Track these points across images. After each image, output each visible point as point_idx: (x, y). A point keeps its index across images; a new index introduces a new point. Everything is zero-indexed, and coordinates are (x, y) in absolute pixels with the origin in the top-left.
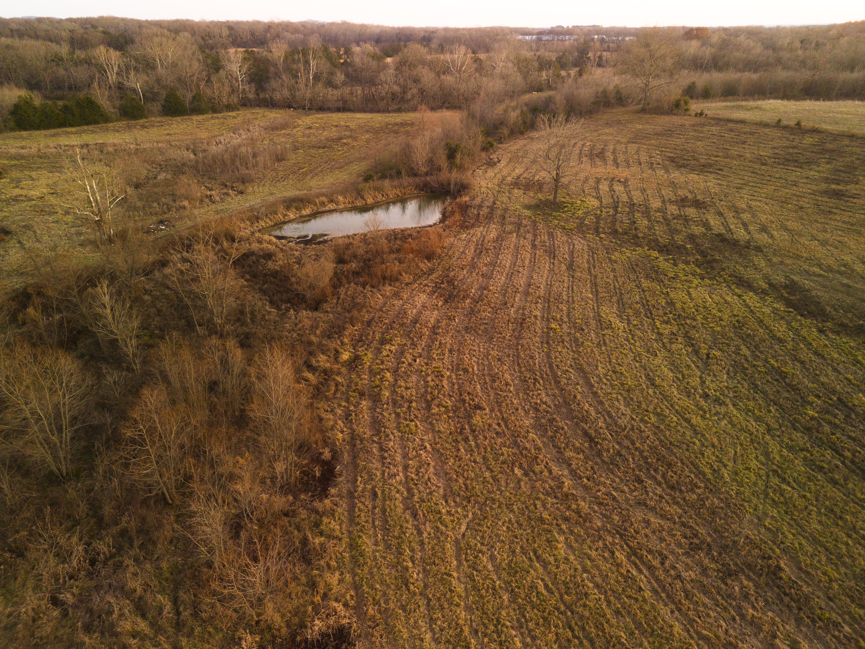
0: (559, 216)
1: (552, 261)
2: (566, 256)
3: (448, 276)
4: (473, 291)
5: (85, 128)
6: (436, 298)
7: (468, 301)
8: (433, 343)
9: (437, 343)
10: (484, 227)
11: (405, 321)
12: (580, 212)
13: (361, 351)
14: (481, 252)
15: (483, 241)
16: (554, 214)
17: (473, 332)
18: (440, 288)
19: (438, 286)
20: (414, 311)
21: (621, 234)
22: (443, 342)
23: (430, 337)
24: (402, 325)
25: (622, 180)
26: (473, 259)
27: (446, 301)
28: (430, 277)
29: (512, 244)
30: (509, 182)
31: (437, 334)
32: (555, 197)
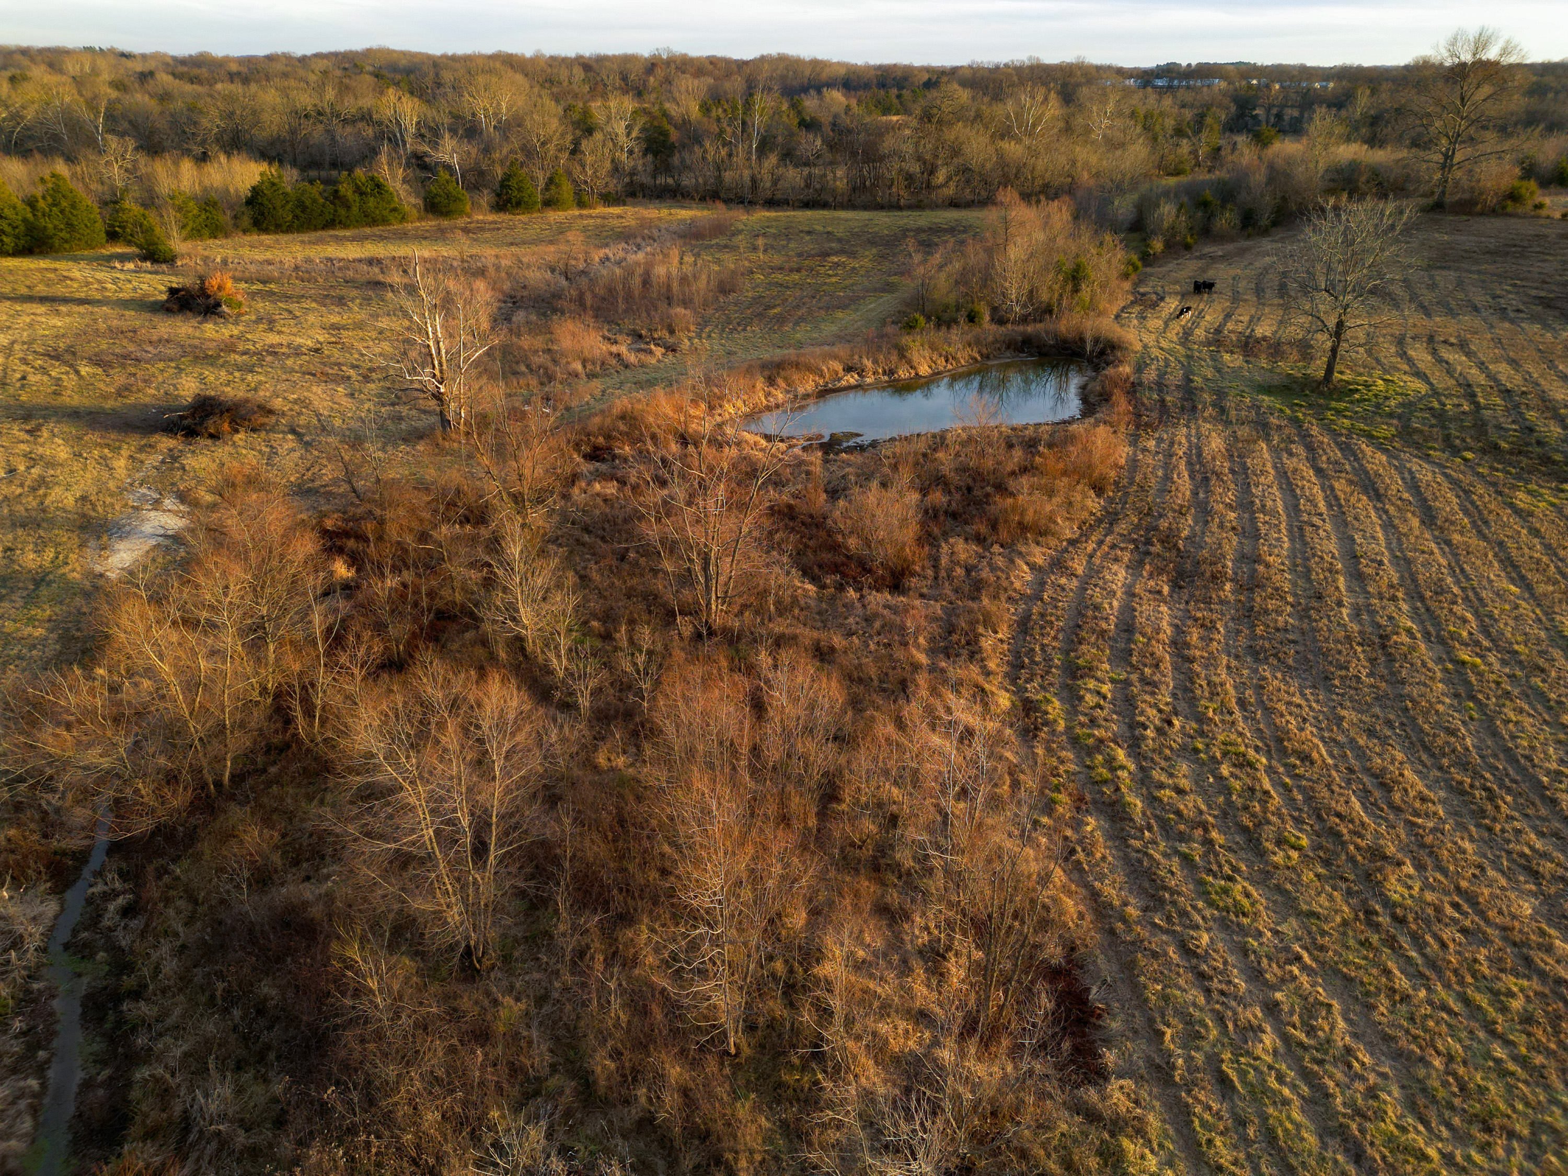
0: (1346, 409)
1: (1379, 505)
2: (1406, 495)
3: (1156, 529)
4: (1230, 564)
5: (368, 230)
6: (1151, 576)
7: (1228, 587)
8: (1193, 683)
9: (1204, 683)
10: (1188, 427)
11: (1104, 625)
12: (1393, 403)
13: (1033, 691)
14: (1207, 479)
15: (1199, 455)
16: (1334, 404)
17: (1271, 660)
18: (1148, 553)
19: (1142, 548)
20: (1115, 604)
21: (1511, 453)
22: (1215, 679)
23: (1176, 668)
24: (1102, 633)
25: (1453, 340)
26: (1195, 494)
27: (1176, 586)
28: (1117, 529)
29: (1269, 465)
30: (1202, 338)
31: (1191, 660)
32: (1330, 370)
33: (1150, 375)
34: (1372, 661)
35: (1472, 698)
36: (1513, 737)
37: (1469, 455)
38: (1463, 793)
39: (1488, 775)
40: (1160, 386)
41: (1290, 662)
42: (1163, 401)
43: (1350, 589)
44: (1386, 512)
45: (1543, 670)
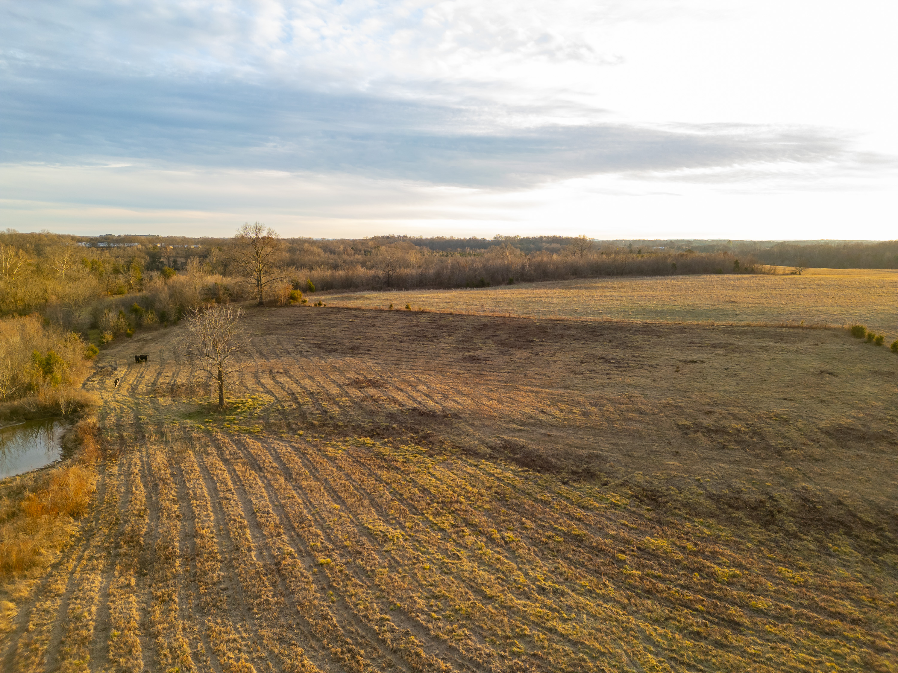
0: (235, 419)
1: (262, 474)
2: (275, 465)
3: (123, 533)
4: (177, 544)
6: (121, 574)
7: (177, 563)
8: (159, 655)
9: (167, 652)
10: (140, 451)
11: (84, 633)
12: (258, 411)
14: (156, 485)
15: (150, 469)
16: (227, 417)
17: (214, 610)
18: (118, 555)
19: (113, 552)
20: (94, 608)
21: (320, 426)
22: (175, 645)
23: (145, 647)
24: (83, 641)
25: (281, 371)
26: (149, 498)
27: (140, 575)
28: (92, 543)
29: (195, 464)
30: (144, 390)
31: (156, 635)
32: (221, 399)
33: (111, 420)
34: (273, 584)
35: (331, 587)
36: (356, 605)
37: (301, 432)
38: (339, 660)
39: (349, 640)
40: (119, 426)
41: (225, 606)
42: (121, 436)
43: (254, 537)
44: (266, 478)
45: (360, 553)
